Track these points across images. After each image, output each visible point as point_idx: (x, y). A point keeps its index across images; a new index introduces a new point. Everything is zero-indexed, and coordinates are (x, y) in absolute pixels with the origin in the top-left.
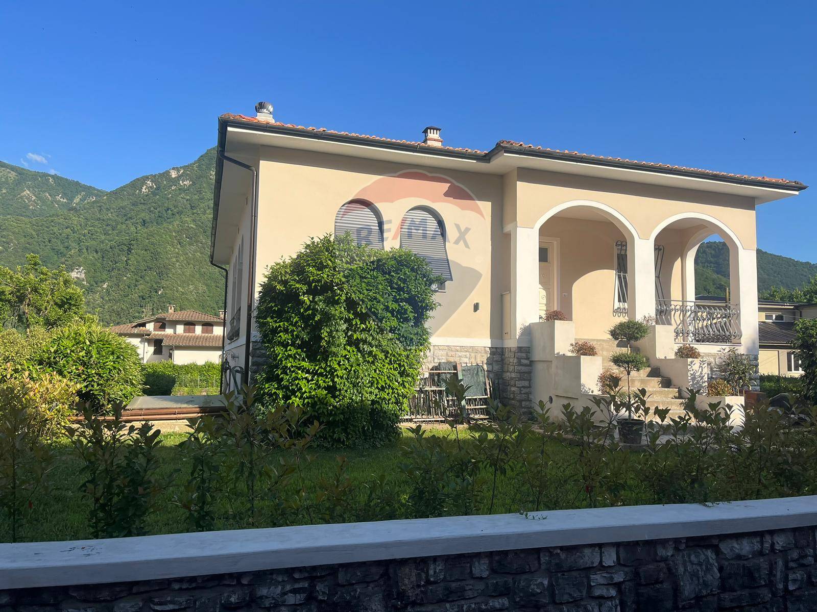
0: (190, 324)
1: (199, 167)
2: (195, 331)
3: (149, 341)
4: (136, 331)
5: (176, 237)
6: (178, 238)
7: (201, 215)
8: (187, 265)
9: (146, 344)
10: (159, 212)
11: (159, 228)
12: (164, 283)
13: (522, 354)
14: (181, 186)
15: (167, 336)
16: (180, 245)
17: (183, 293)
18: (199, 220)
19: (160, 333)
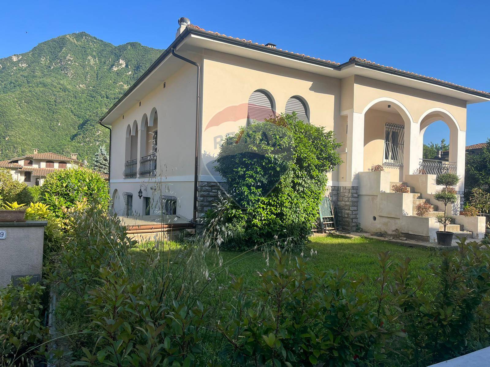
0: (50, 162)
1: (33, 55)
2: (54, 166)
3: (21, 173)
4: (12, 165)
5: (17, 102)
6: (19, 102)
7: (35, 88)
8: (26, 121)
9: (19, 174)
10: (5, 84)
11: (5, 95)
12: (10, 133)
13: (354, 191)
14: (20, 67)
15: (34, 169)
16: (20, 107)
17: (24, 140)
18: (34, 91)
19: (29, 167)
